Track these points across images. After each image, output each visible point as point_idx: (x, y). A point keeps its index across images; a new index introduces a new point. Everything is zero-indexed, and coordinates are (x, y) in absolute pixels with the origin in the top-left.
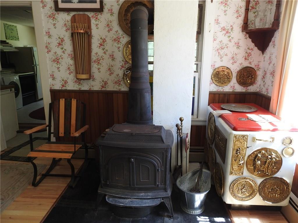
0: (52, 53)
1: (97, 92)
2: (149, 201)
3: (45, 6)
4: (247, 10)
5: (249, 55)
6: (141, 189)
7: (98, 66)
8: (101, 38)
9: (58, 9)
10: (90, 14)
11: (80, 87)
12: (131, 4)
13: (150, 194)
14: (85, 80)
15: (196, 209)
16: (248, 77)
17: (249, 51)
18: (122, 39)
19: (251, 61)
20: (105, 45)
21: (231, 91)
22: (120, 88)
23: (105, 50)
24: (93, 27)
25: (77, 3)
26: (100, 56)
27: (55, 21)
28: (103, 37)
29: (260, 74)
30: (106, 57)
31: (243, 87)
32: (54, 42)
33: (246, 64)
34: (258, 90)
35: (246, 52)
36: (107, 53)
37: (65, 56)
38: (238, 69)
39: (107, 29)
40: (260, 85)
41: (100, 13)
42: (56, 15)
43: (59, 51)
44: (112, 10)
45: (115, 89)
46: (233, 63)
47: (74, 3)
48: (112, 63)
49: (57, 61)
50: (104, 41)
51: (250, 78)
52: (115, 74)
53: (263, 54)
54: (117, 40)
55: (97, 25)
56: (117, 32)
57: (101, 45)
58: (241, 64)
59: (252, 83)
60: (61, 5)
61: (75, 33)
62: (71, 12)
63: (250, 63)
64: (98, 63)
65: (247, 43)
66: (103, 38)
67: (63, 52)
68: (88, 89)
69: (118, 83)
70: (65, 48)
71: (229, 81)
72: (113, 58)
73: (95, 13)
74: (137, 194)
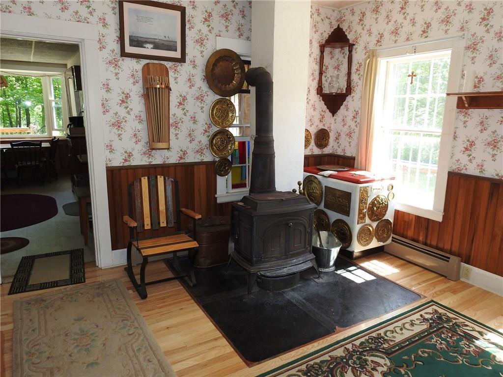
0: (111, 114)
1: (175, 166)
2: (302, 265)
3: (103, 48)
4: (321, 74)
5: (323, 117)
6: (293, 256)
7: (175, 131)
8: (181, 96)
9: (124, 54)
10: (168, 64)
11: (150, 160)
12: (219, 57)
13: (301, 259)
14: (157, 150)
15: (331, 267)
16: (324, 138)
17: (323, 113)
18: (206, 97)
19: (325, 123)
20: (186, 104)
21: (310, 154)
22: (202, 158)
23: (185, 110)
24: (172, 81)
25: (151, 48)
26: (179, 118)
27: (117, 69)
28: (184, 94)
29: (332, 136)
30: (187, 119)
31: (319, 150)
32: (115, 99)
33: (321, 127)
34: (331, 152)
35: (321, 115)
36: (188, 114)
37: (131, 118)
38: (316, 131)
39: (188, 84)
40: (333, 147)
41: (180, 64)
42: (120, 62)
43: (122, 112)
44: (194, 62)
45: (196, 160)
46: (311, 126)
47: (148, 48)
48: (194, 127)
49: (118, 125)
50: (184, 99)
51: (325, 139)
52: (197, 140)
53: (333, 116)
54: (200, 98)
55: (176, 79)
56: (200, 88)
57: (180, 104)
58: (317, 126)
59: (326, 145)
60: (129, 49)
61: (153, 88)
62: (141, 60)
63: (324, 125)
64: (176, 127)
65: (321, 105)
66: (182, 95)
67: (128, 113)
68: (162, 163)
69: (200, 152)
70: (130, 107)
71: (309, 144)
72: (194, 120)
73: (174, 63)
74: (290, 262)
